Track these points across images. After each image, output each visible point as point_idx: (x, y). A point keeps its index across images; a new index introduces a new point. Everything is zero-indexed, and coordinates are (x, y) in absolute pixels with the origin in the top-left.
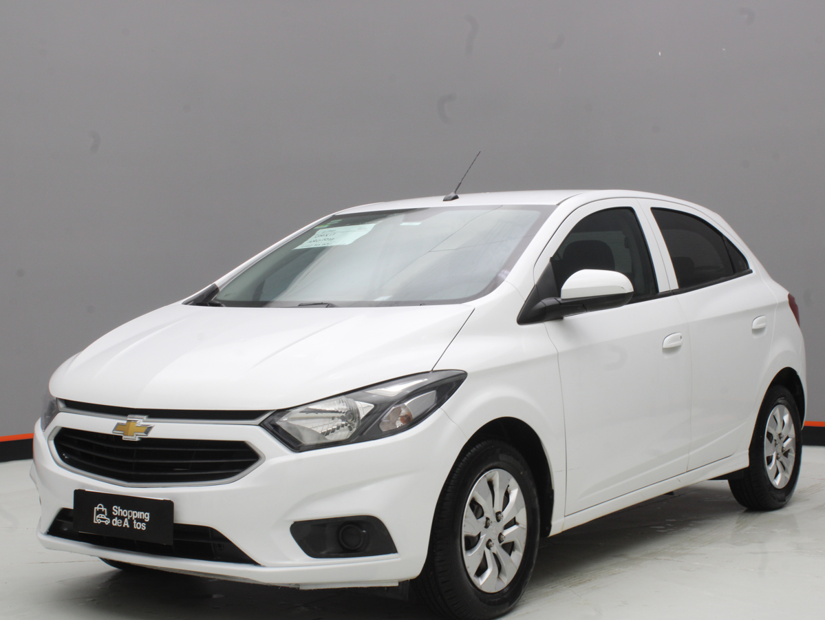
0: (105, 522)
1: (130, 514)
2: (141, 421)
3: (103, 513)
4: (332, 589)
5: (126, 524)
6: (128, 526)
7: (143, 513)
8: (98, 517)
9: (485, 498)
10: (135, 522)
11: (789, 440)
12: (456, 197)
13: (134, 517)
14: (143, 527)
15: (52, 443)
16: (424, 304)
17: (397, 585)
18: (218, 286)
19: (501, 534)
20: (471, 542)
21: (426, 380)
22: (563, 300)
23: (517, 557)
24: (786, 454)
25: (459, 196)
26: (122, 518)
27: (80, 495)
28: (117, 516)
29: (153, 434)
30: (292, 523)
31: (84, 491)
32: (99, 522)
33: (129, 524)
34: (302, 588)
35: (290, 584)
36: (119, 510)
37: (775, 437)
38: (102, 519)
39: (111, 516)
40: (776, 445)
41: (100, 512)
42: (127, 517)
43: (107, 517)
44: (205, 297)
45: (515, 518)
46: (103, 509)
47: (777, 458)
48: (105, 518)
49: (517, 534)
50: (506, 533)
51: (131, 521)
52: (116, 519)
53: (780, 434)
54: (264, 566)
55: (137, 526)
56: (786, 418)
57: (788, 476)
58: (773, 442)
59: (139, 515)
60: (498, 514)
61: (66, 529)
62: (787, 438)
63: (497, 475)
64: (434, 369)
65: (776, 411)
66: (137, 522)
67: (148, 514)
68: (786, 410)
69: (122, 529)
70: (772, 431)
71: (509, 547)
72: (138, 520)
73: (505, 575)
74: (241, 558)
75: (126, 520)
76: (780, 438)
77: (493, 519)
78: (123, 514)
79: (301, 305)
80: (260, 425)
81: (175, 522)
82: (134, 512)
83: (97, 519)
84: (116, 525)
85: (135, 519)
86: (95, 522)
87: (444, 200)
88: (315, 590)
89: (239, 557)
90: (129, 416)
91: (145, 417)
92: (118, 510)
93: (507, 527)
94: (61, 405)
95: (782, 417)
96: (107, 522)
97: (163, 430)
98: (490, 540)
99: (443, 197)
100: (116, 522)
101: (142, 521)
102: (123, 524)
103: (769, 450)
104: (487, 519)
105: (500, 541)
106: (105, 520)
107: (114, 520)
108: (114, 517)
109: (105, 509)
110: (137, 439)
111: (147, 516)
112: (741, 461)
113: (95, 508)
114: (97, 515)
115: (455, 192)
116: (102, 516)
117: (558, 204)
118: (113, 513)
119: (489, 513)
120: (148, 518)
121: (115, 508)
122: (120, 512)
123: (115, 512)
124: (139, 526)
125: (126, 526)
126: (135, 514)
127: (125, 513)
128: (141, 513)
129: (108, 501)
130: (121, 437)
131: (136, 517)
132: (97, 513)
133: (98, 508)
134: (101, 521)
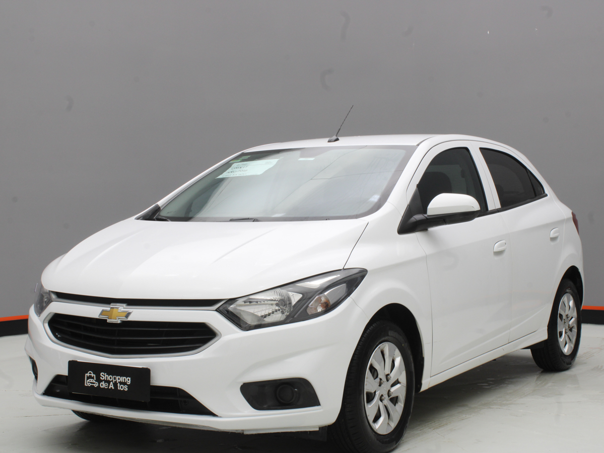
0: (94, 385)
1: (115, 378)
2: (122, 308)
3: (93, 378)
4: (271, 433)
5: (112, 386)
6: (113, 388)
7: (125, 378)
8: (88, 381)
9: (379, 364)
10: (119, 385)
11: (573, 319)
12: (337, 140)
13: (118, 381)
14: (125, 388)
15: (47, 325)
16: (329, 219)
17: (318, 429)
18: (160, 206)
19: (389, 391)
20: (370, 397)
21: (339, 275)
22: (428, 216)
23: (400, 406)
24: (571, 330)
25: (339, 138)
26: (109, 382)
27: (73, 365)
28: (104, 380)
29: (131, 318)
30: (242, 384)
31: (76, 361)
32: (89, 385)
33: (114, 386)
34: (246, 433)
35: (236, 430)
36: (106, 376)
37: (564, 317)
38: (91, 383)
39: (99, 380)
40: (565, 323)
41: (90, 377)
42: (112, 381)
43: (95, 381)
44: (150, 214)
45: (398, 379)
46: (92, 375)
47: (566, 333)
48: (94, 382)
49: (399, 390)
50: (393, 389)
51: (115, 384)
52: (103, 383)
53: (567, 315)
54: (220, 417)
55: (120, 387)
56: (571, 303)
57: (573, 346)
58: (563, 320)
59: (122, 379)
60: (387, 375)
61: (58, 391)
62: (572, 318)
63: (387, 347)
64: (345, 268)
65: (565, 298)
66: (120, 384)
67: (130, 378)
68: (571, 297)
69: (109, 390)
70: (562, 313)
71: (394, 400)
72: (121, 383)
73: (393, 421)
74: (203, 411)
75: (111, 383)
76: (567, 318)
77: (384, 379)
78: (109, 378)
79: (232, 220)
80: (216, 310)
81: (151, 384)
82: (118, 377)
83: (88, 383)
84: (103, 387)
85: (119, 382)
86: (86, 385)
87: (329, 142)
88: (256, 434)
89: (202, 410)
90: (112, 304)
91: (124, 305)
92: (104, 376)
93: (393, 385)
94: (54, 296)
95: (568, 302)
96: (96, 385)
97: (139, 314)
98: (382, 395)
99: (327, 139)
100: (103, 385)
101: (124, 384)
102: (109, 386)
103: (561, 327)
104: (381, 379)
105: (389, 396)
106: (94, 383)
107: (101, 383)
108: (102, 381)
109: (94, 375)
110: (119, 322)
111: (128, 380)
112: (542, 335)
113: (86, 374)
114: (87, 379)
115: (336, 136)
117: (418, 145)
118: (101, 378)
119: (381, 375)
120: (130, 381)
121: (102, 374)
122: (107, 377)
123: (103, 378)
124: (122, 387)
125: (111, 388)
126: (119, 379)
127: (111, 378)
128: (124, 378)
129: (98, 368)
130: (106, 320)
131: (119, 381)
132: (88, 379)
133: (88, 374)
134: (91, 384)
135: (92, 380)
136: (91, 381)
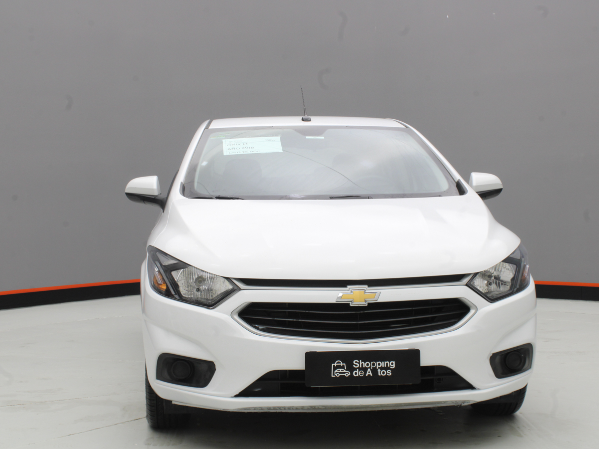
0: (345, 374)
1: (374, 364)
2: (365, 289)
3: (343, 367)
5: (369, 373)
6: (371, 375)
7: (388, 362)
8: (336, 371)
10: (379, 371)
13: (378, 366)
14: (389, 373)
15: (237, 317)
26: (365, 370)
27: (311, 357)
28: (358, 368)
29: (381, 299)
30: (491, 355)
31: (316, 352)
33: (372, 373)
38: (340, 373)
39: (351, 368)
41: (339, 367)
42: (370, 368)
43: (346, 370)
46: (342, 364)
48: (345, 371)
51: (374, 371)
52: (357, 371)
54: (479, 389)
55: (380, 373)
59: (383, 364)
66: (381, 370)
67: (394, 362)
69: (365, 378)
72: (381, 368)
75: (369, 369)
78: (365, 365)
80: (467, 285)
81: (421, 365)
82: (377, 363)
83: (336, 374)
84: (357, 375)
85: (379, 368)
86: (332, 376)
89: (456, 386)
90: (349, 286)
92: (359, 363)
94: (240, 284)
96: (348, 374)
100: (357, 373)
101: (387, 368)
102: (365, 373)
106: (345, 373)
107: (355, 372)
108: (356, 369)
109: (345, 364)
110: (366, 305)
111: (392, 364)
113: (333, 364)
114: (334, 370)
115: (304, 116)
118: (354, 366)
120: (394, 365)
121: (356, 362)
122: (362, 364)
123: (356, 365)
124: (383, 373)
125: (369, 375)
126: (379, 364)
127: (368, 365)
128: (385, 363)
129: (348, 357)
130: (349, 304)
131: (380, 366)
132: (335, 368)
133: (336, 364)
134: (339, 375)
135: (341, 369)
136: (341, 371)
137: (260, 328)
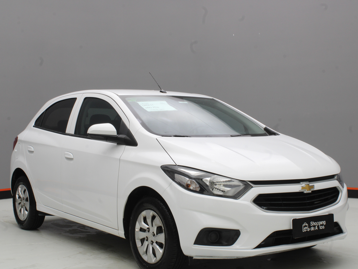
1: (318, 224)
3: (307, 226)
5: (317, 228)
8: (304, 229)
10: (320, 226)
13: (320, 224)
14: (323, 227)
15: (253, 203)
26: (314, 226)
31: (296, 219)
32: (305, 231)
38: (306, 229)
39: (310, 227)
41: (305, 226)
42: (316, 225)
46: (306, 224)
48: (308, 228)
51: (318, 227)
55: (321, 228)
59: (321, 223)
66: (321, 226)
67: (325, 221)
69: (315, 231)
72: (321, 225)
75: (316, 226)
78: (315, 224)
82: (319, 222)
83: (305, 229)
84: (312, 230)
85: (320, 225)
86: (303, 231)
92: (313, 223)
94: (251, 184)
96: (308, 230)
100: (312, 229)
101: (323, 225)
102: (315, 228)
106: (307, 229)
107: (311, 228)
108: (311, 227)
110: (311, 192)
111: (324, 222)
116: (306, 228)
118: (311, 225)
120: (325, 223)
121: (312, 223)
123: (312, 225)
127: (316, 224)
129: (308, 220)
132: (304, 227)
133: (304, 225)
134: (306, 230)
137: (264, 208)
